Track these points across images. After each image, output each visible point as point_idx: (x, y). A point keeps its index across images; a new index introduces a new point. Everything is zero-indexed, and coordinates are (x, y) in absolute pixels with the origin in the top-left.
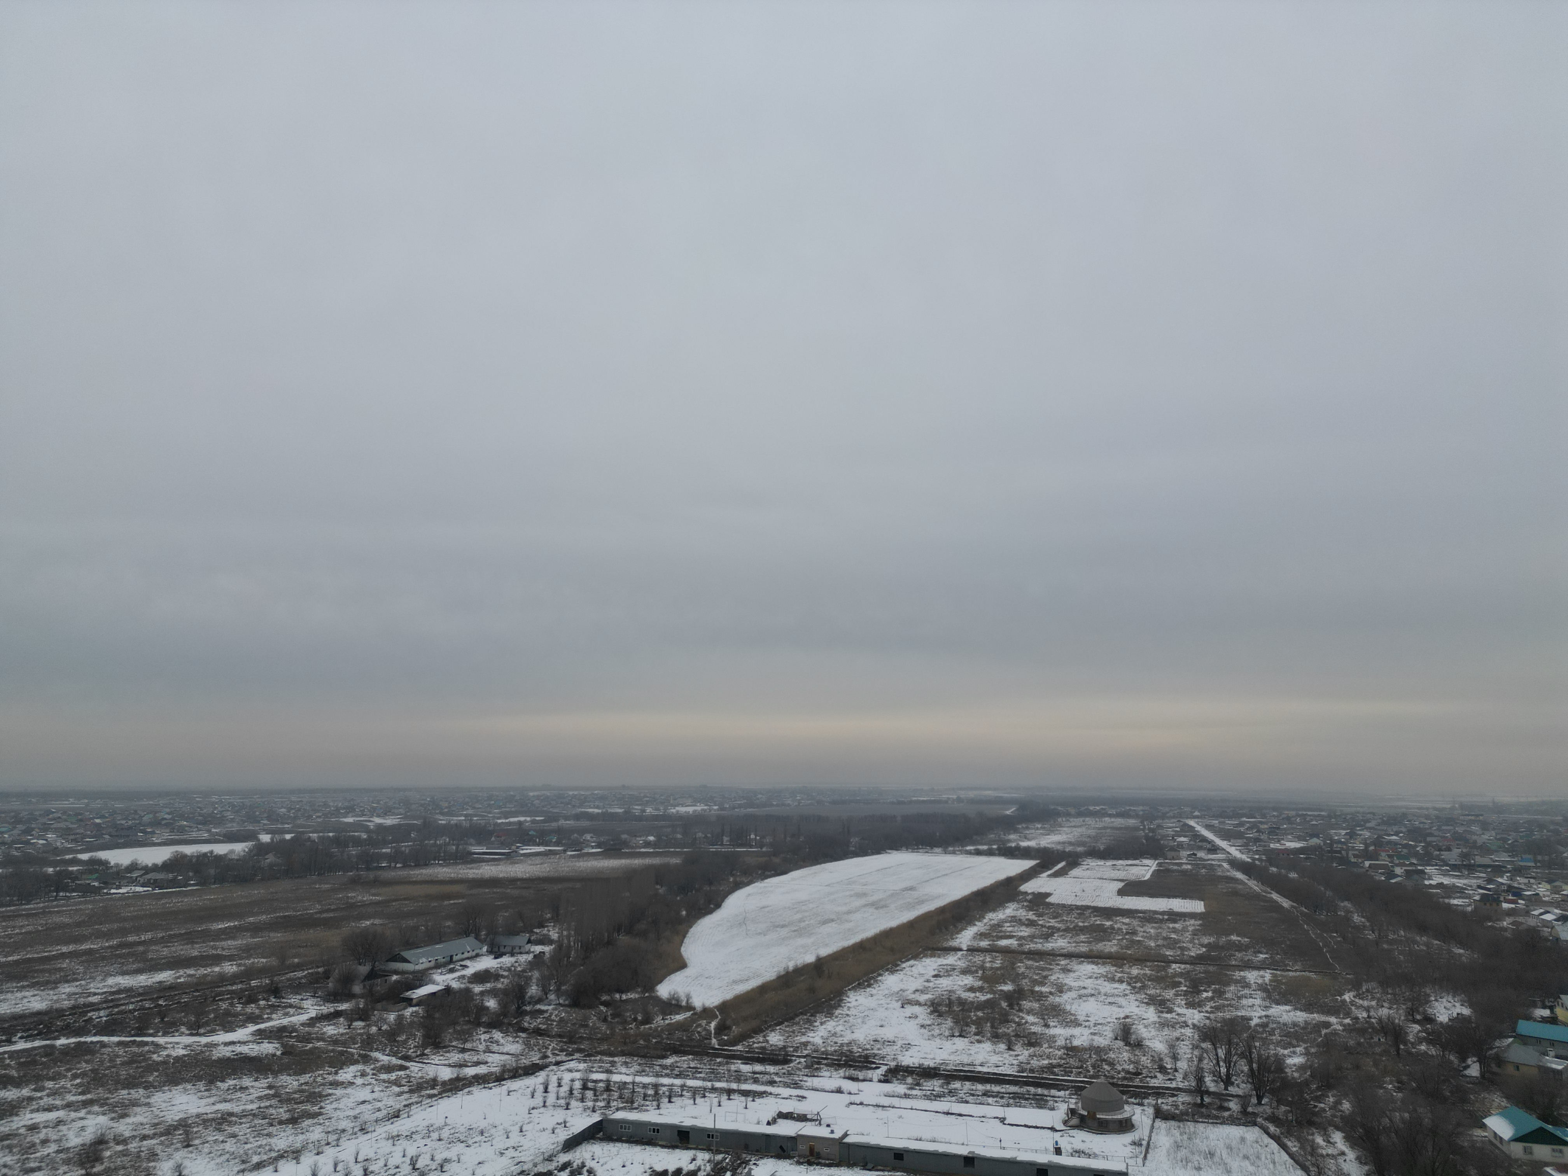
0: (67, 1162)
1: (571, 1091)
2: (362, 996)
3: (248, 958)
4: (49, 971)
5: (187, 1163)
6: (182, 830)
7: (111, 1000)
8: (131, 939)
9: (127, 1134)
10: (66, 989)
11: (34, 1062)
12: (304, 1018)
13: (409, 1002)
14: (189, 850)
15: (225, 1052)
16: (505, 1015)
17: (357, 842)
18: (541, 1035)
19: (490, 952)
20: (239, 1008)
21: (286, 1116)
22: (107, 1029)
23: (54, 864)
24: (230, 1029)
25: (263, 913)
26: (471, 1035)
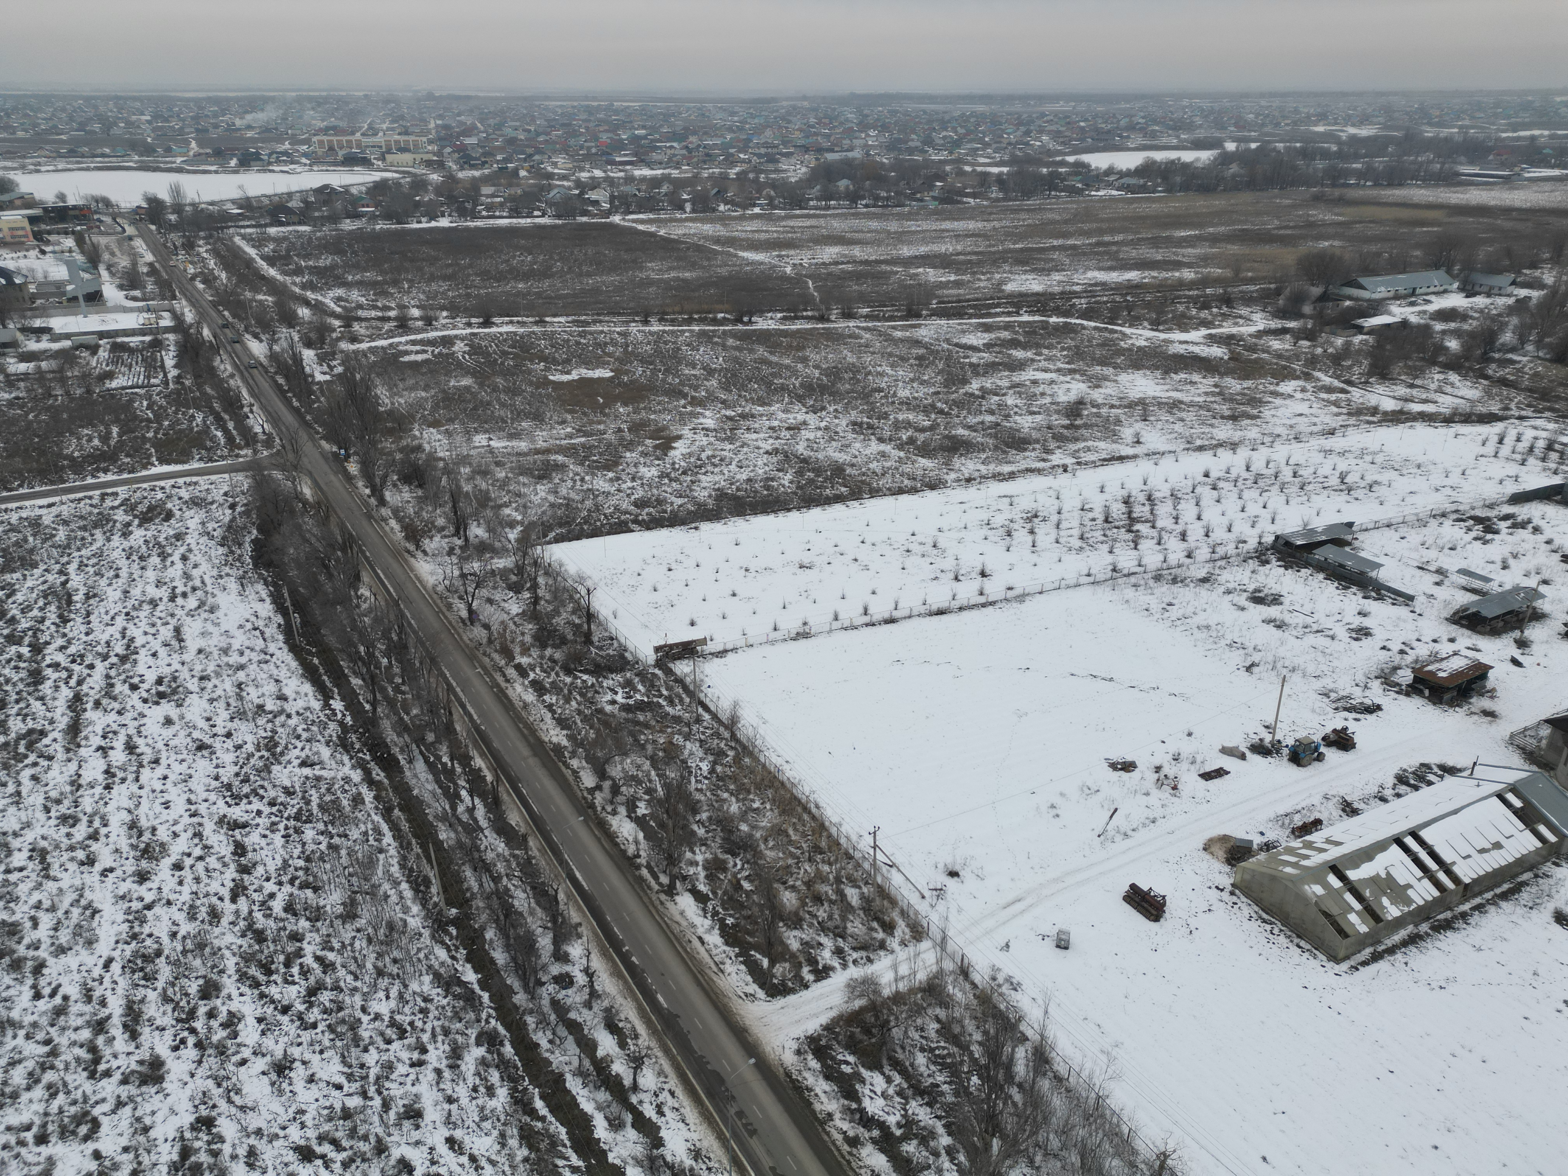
0: (1058, 412)
1: (1531, 449)
2: (1311, 317)
3: (1205, 267)
4: (1044, 260)
5: (1143, 433)
6: (1153, 135)
7: (1090, 290)
8: (1107, 238)
9: (1100, 401)
10: (1057, 277)
11: (1034, 333)
12: (1252, 329)
13: (1360, 330)
14: (1159, 156)
15: (1180, 349)
16: (1467, 359)
17: (1325, 154)
18: (1506, 385)
19: (1461, 289)
20: (1194, 312)
21: (1227, 413)
22: (1087, 314)
23: (1047, 165)
24: (1184, 329)
25: (1222, 224)
26: (1423, 372)
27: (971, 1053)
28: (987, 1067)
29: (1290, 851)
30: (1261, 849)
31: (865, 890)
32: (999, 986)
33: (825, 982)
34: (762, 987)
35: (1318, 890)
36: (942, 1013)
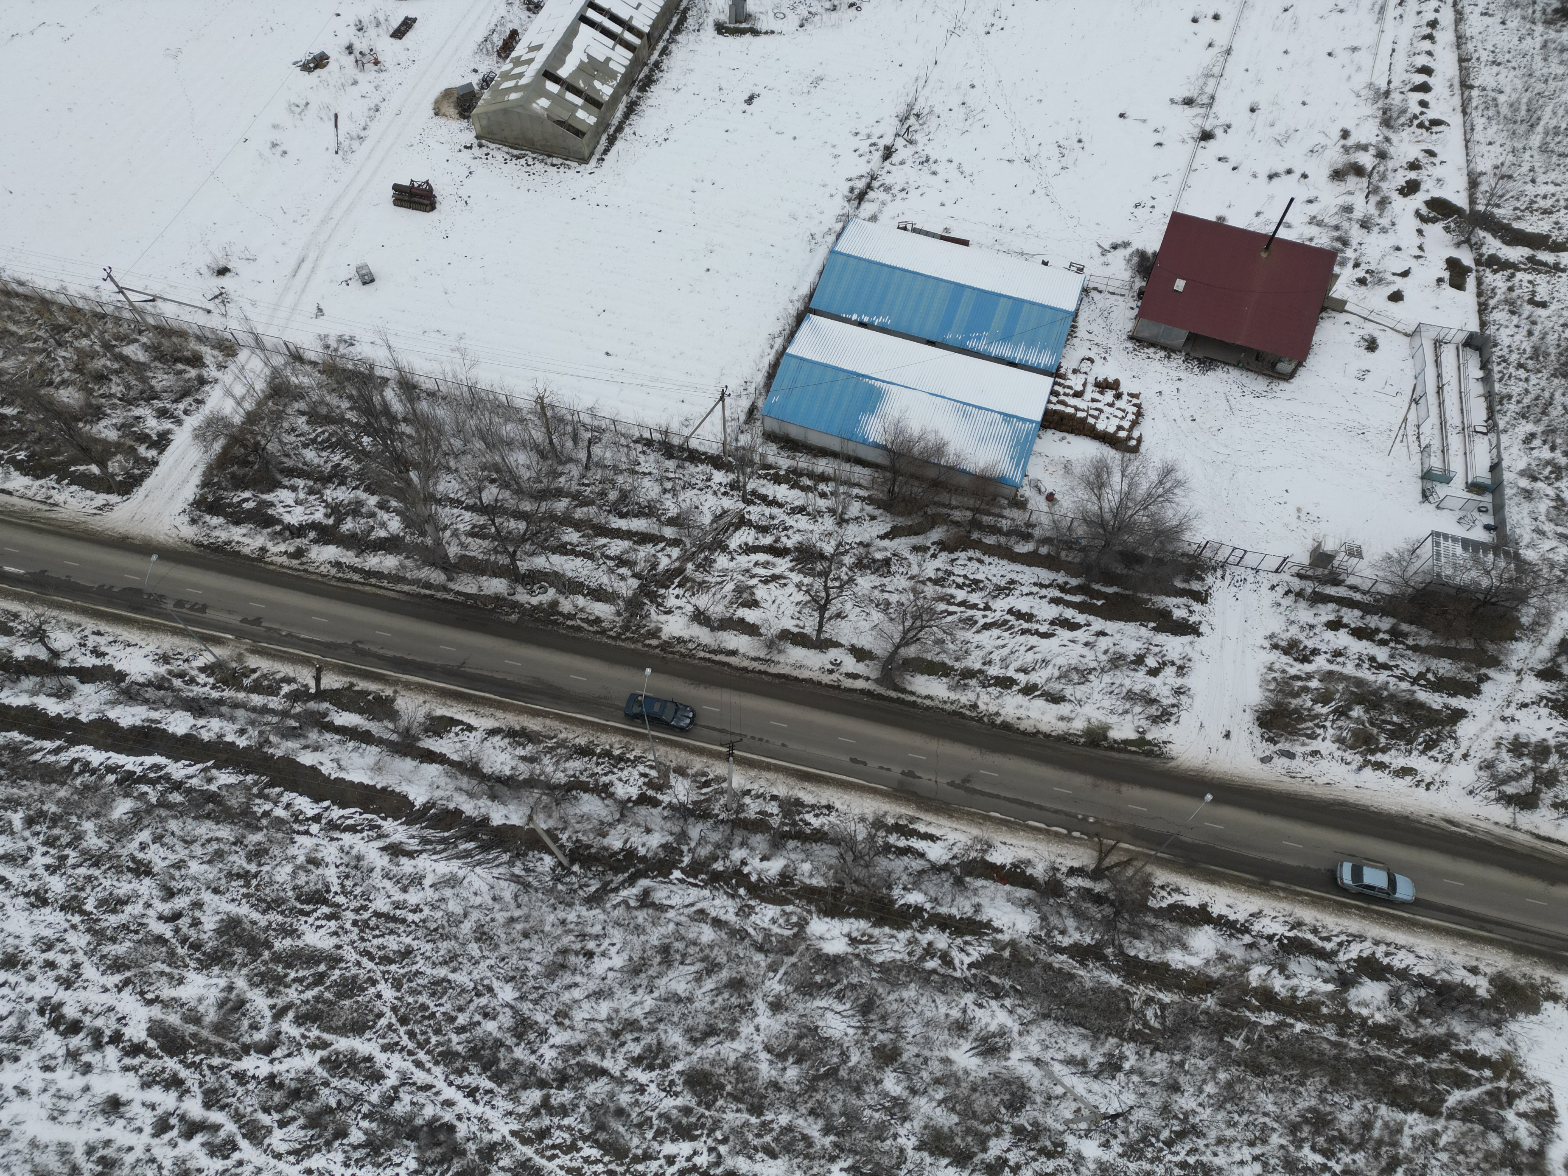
27: (349, 421)
28: (369, 423)
29: (506, 76)
30: (482, 88)
31: (144, 339)
32: (336, 350)
33: (170, 449)
34: (109, 491)
35: (544, 102)
36: (301, 405)
